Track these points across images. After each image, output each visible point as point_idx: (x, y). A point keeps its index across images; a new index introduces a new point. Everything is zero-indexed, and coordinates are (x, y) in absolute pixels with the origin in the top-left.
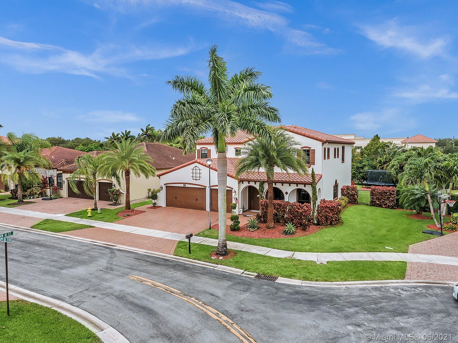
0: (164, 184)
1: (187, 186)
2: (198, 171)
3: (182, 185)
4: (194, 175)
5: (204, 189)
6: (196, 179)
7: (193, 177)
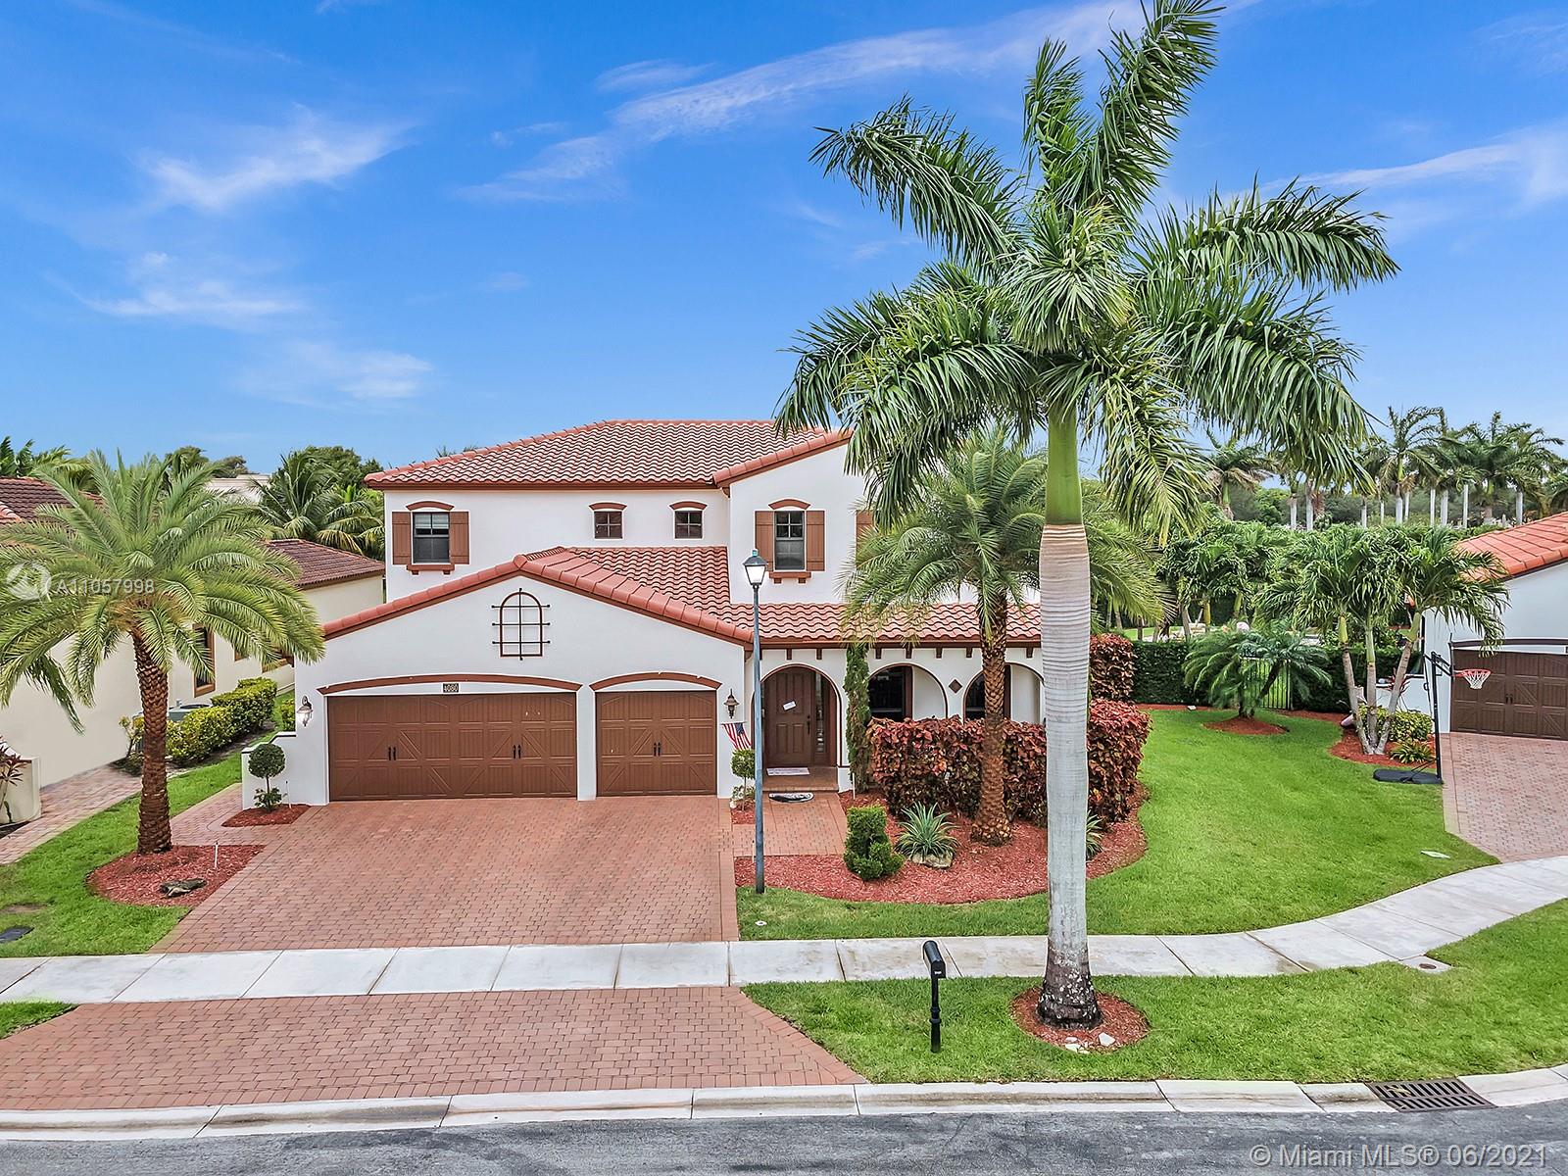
0: (322, 691)
1: (464, 688)
2: (531, 616)
3: (437, 689)
4: (511, 635)
5: (565, 699)
6: (521, 655)
7: (501, 643)
